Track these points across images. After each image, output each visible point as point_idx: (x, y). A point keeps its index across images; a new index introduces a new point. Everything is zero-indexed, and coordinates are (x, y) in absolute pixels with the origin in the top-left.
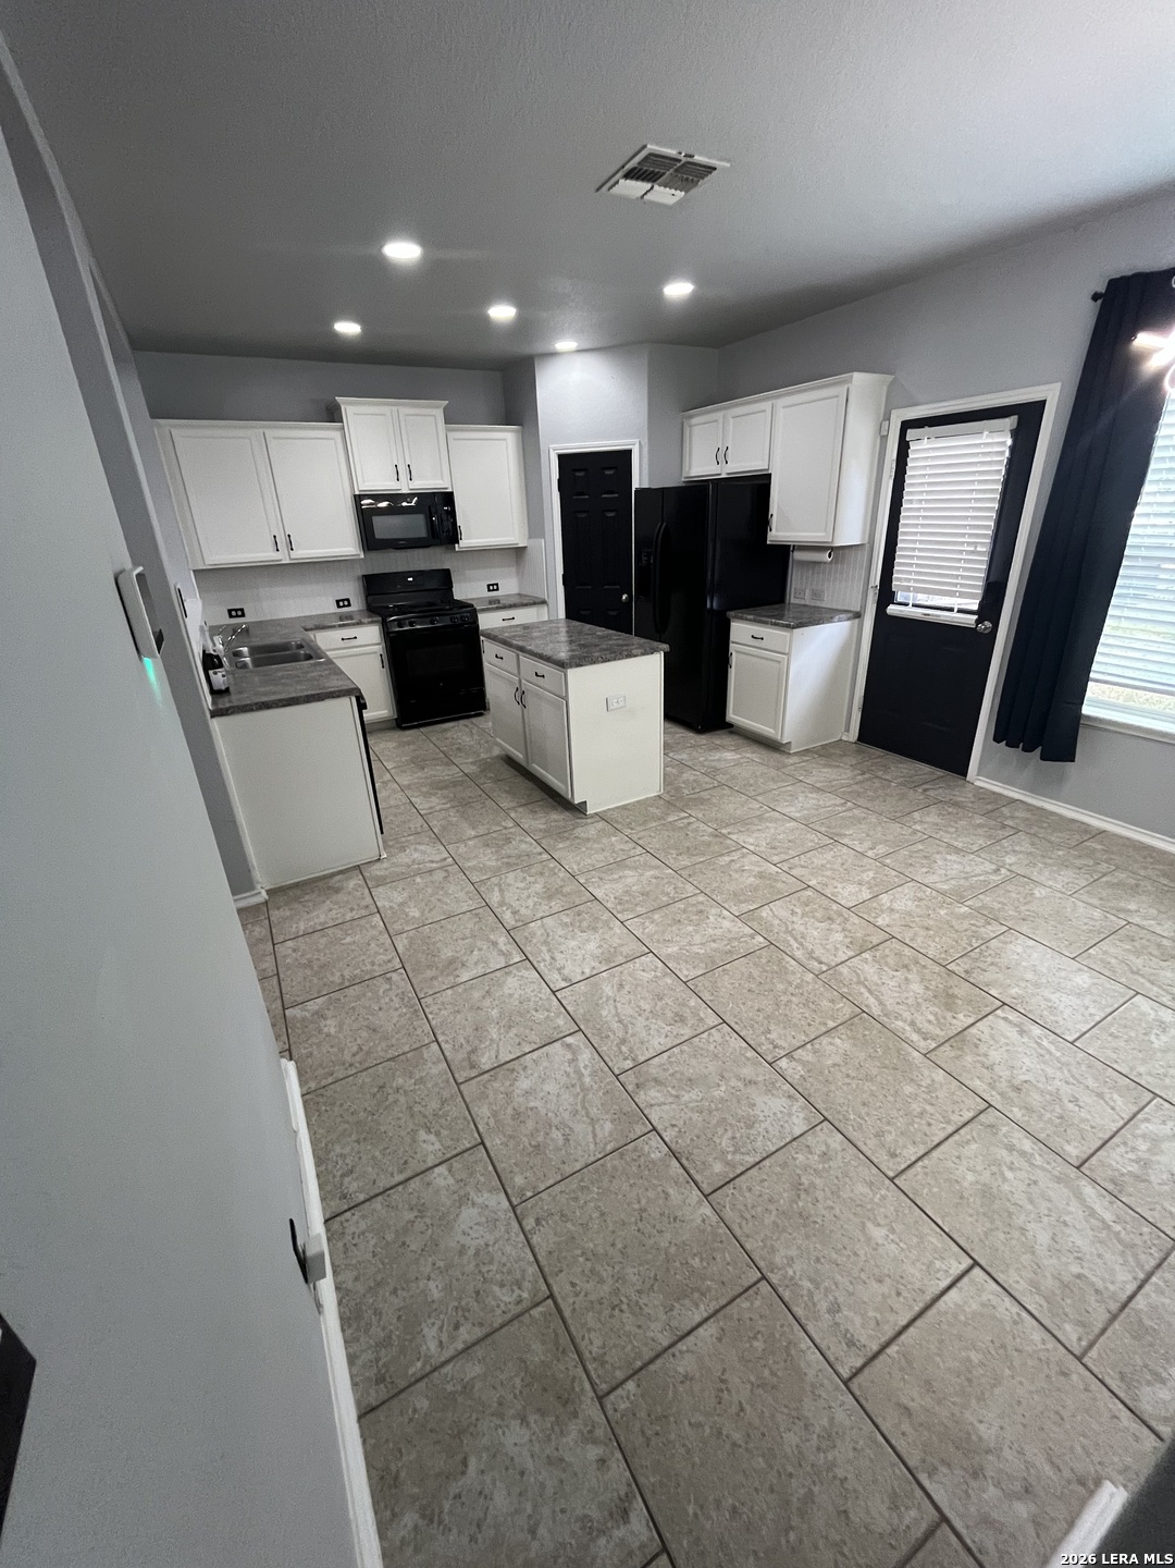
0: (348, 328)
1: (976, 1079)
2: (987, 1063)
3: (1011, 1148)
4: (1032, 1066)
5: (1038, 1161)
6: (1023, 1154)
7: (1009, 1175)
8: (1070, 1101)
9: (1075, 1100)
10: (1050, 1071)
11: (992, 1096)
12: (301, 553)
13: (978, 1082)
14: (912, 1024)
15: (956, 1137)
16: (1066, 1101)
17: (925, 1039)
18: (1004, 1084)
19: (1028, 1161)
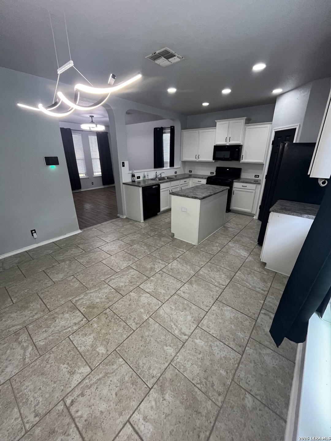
0: (205, 104)
1: (59, 310)
2: (64, 313)
3: (36, 314)
4: (61, 323)
5: (31, 318)
6: (34, 316)
7: (29, 312)
8: (46, 330)
9: (46, 331)
10: (58, 328)
11: (53, 312)
12: (201, 159)
13: (58, 310)
14: (82, 299)
15: (43, 304)
16: (46, 329)
17: (76, 301)
18: (56, 316)
19: (31, 316)
